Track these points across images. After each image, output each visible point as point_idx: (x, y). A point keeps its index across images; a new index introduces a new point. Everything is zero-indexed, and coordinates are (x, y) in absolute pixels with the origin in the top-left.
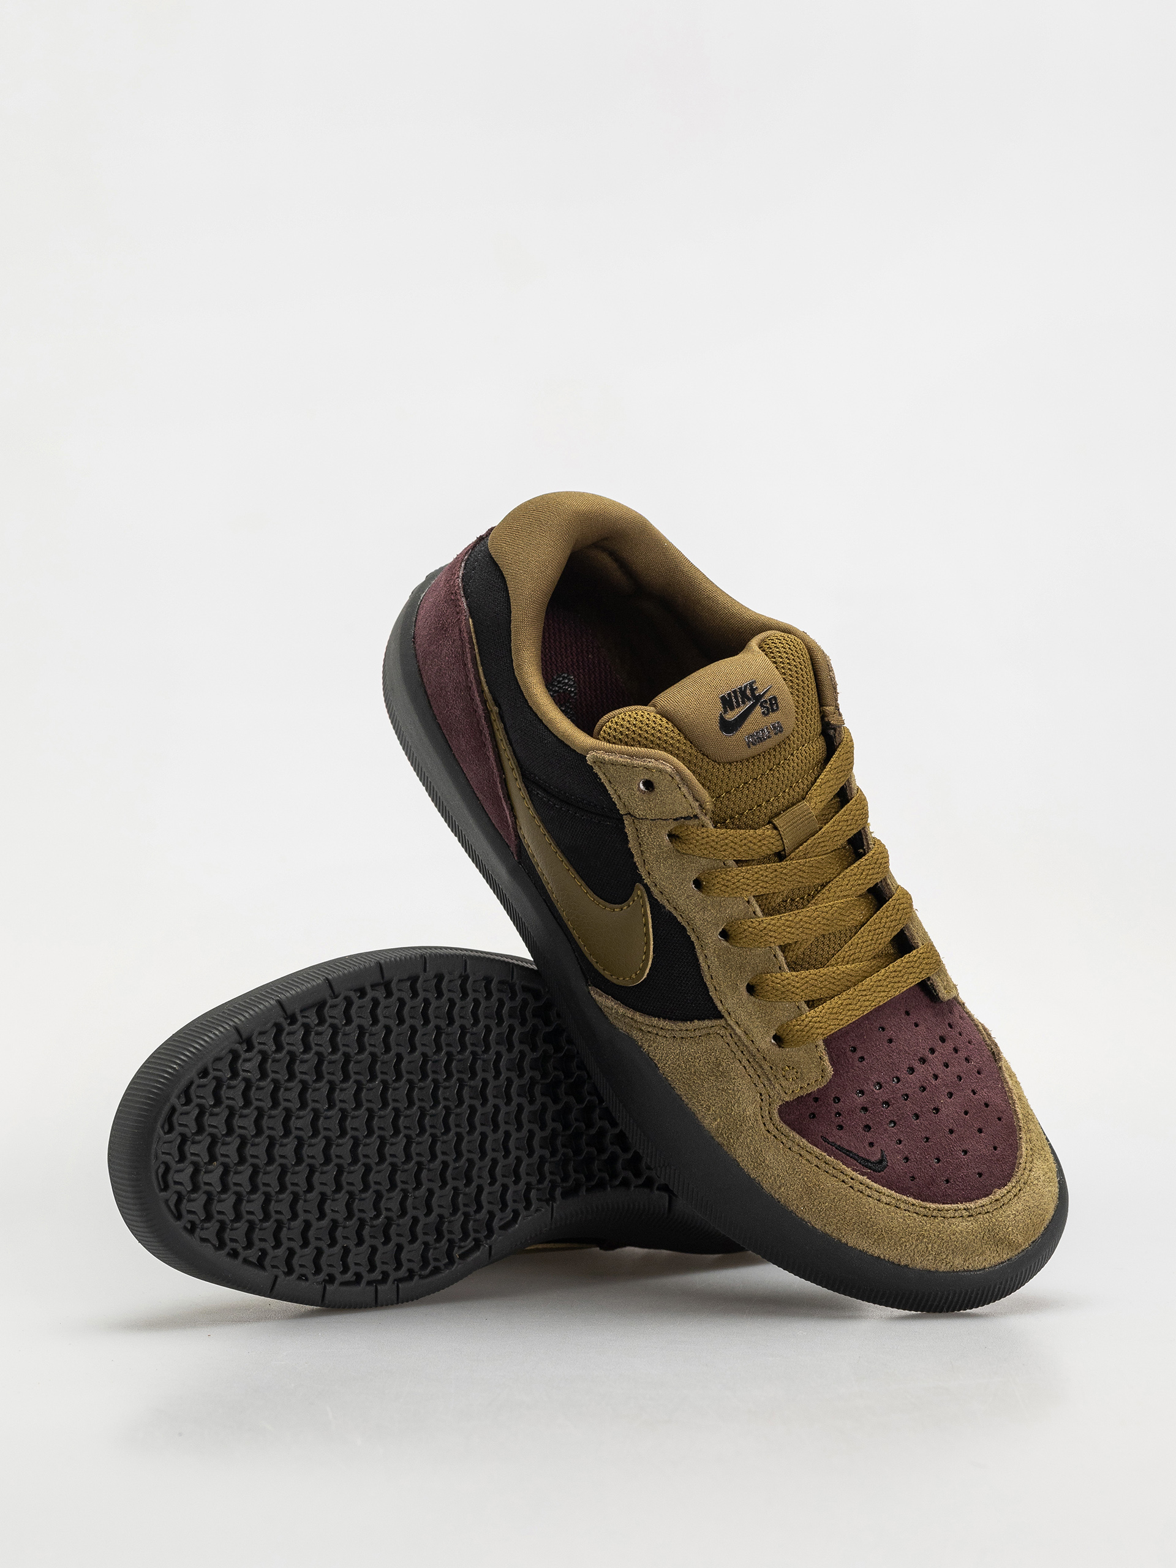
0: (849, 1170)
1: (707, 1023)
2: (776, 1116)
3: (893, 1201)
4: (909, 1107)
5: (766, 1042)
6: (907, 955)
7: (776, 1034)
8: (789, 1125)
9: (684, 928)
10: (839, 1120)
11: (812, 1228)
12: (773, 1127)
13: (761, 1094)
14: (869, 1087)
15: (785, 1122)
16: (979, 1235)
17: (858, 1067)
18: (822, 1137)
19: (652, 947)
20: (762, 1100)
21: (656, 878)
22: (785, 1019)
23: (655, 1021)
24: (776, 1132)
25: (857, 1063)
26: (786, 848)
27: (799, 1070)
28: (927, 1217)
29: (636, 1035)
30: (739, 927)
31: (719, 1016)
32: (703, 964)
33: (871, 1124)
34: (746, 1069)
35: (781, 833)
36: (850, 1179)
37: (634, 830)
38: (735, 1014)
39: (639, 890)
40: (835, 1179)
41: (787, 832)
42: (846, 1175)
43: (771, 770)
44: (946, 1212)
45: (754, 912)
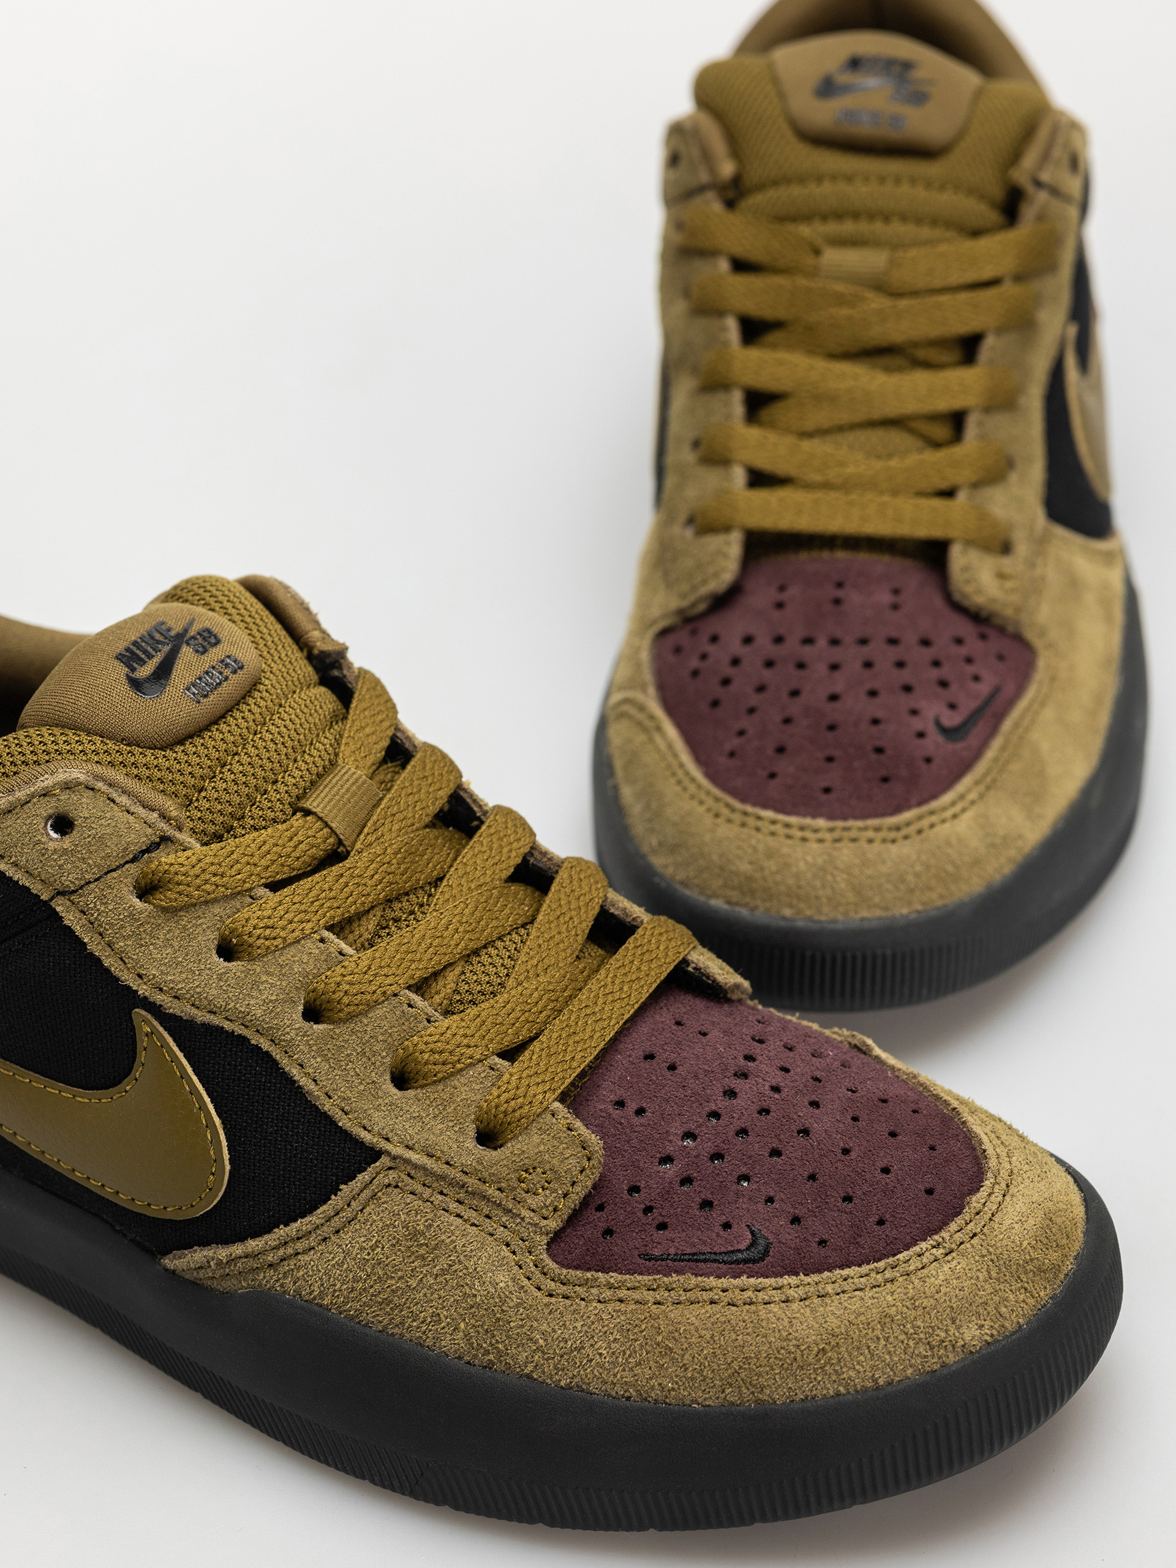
0: (712, 1281)
1: (363, 1178)
2: (551, 1265)
3: (811, 1290)
4: (756, 1146)
5: (471, 1152)
6: (631, 940)
7: (478, 1128)
8: (576, 1268)
9: (244, 1039)
10: (655, 1217)
11: (702, 1409)
12: (553, 1284)
13: (508, 1245)
14: (676, 1144)
15: (568, 1267)
16: (980, 1274)
17: (641, 1125)
18: (639, 1255)
19: (211, 1107)
20: (514, 1253)
21: (154, 975)
22: (479, 1097)
23: (281, 1232)
24: (563, 1289)
25: (637, 1121)
26: (341, 837)
27: (547, 1167)
28: (879, 1286)
29: (267, 1279)
30: (326, 984)
31: (374, 1154)
32: (303, 1081)
33: (710, 1197)
34: (462, 1217)
35: (321, 815)
36: (721, 1293)
37: (78, 915)
38: (397, 1134)
39: (145, 1023)
40: (697, 1305)
41: (330, 811)
42: (711, 1289)
43: (255, 734)
44: (906, 1265)
45: (341, 953)
